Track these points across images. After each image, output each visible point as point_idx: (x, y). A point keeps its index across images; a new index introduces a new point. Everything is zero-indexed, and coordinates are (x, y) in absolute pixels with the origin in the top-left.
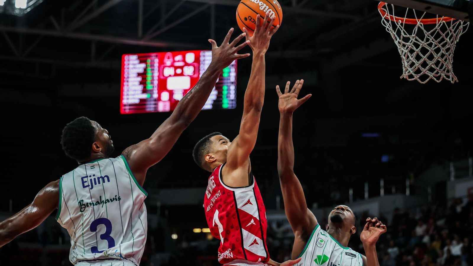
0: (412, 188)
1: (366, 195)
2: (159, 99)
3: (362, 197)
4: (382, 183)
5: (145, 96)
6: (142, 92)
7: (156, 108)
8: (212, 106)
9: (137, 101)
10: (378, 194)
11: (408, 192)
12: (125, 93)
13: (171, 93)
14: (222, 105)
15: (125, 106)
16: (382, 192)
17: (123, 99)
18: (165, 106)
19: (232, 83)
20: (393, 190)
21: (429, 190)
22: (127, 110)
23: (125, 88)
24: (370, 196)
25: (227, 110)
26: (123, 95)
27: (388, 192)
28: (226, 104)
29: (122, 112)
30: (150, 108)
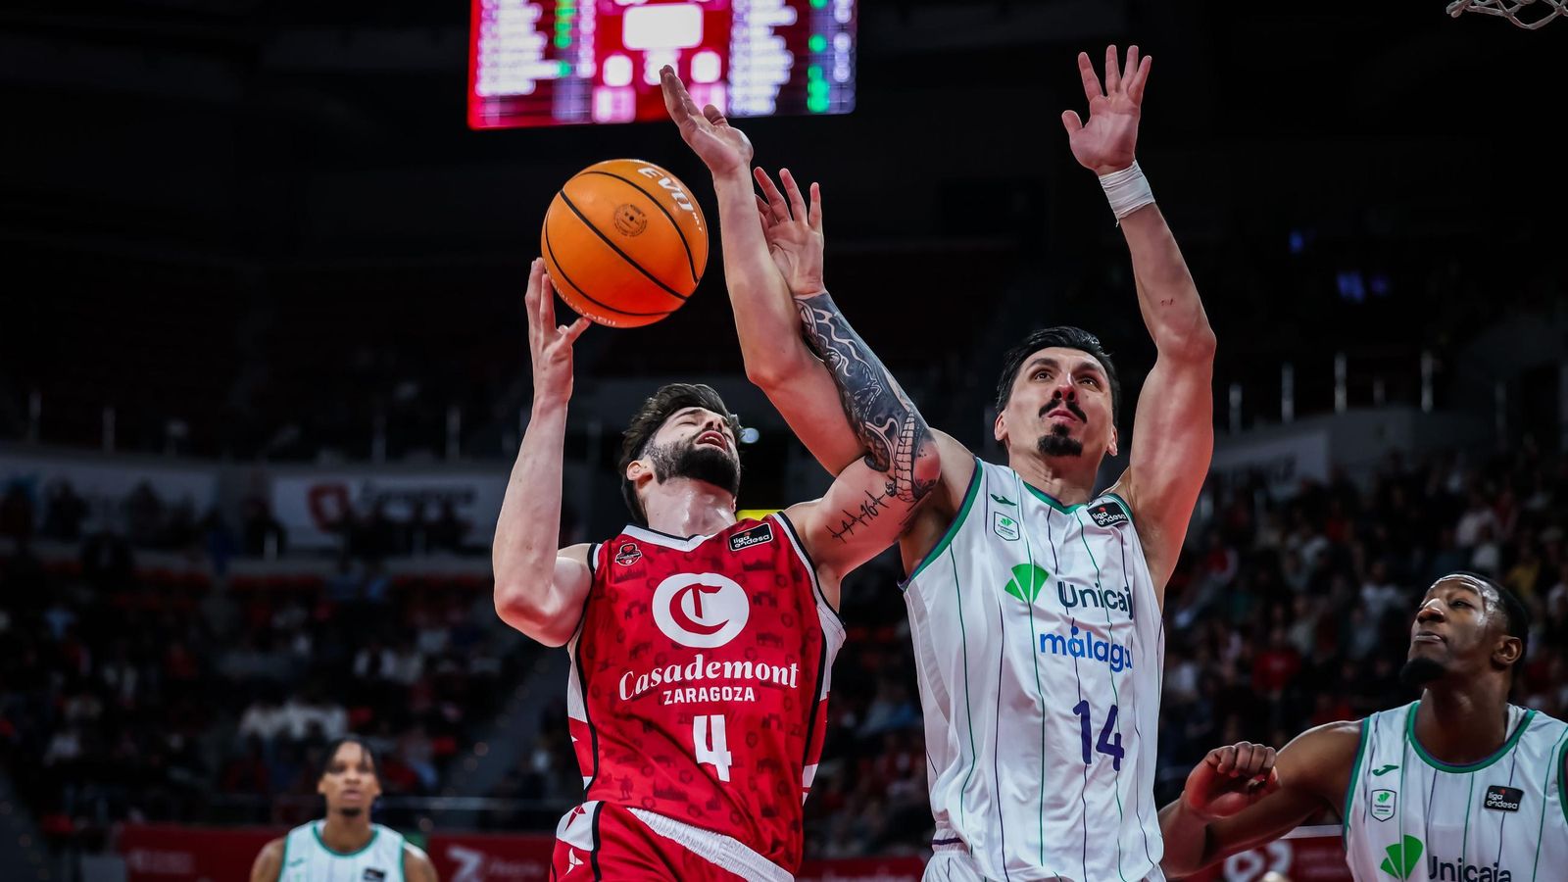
0: (1439, 383)
1: (1287, 407)
2: (597, 81)
3: (1274, 414)
4: (1340, 369)
5: (551, 70)
6: (541, 55)
7: (589, 112)
8: (774, 104)
9: (524, 88)
10: (1329, 403)
11: (1427, 399)
12: (485, 59)
13: (638, 59)
14: (806, 101)
15: (484, 100)
16: (1340, 397)
17: (476, 79)
18: (616, 104)
19: (842, 28)
20: (1378, 392)
21: (1500, 393)
22: (492, 114)
23: (486, 45)
24: (1300, 410)
25: (823, 118)
26: (477, 65)
27: (1359, 398)
28: (820, 99)
29: (474, 124)
30: (568, 110)
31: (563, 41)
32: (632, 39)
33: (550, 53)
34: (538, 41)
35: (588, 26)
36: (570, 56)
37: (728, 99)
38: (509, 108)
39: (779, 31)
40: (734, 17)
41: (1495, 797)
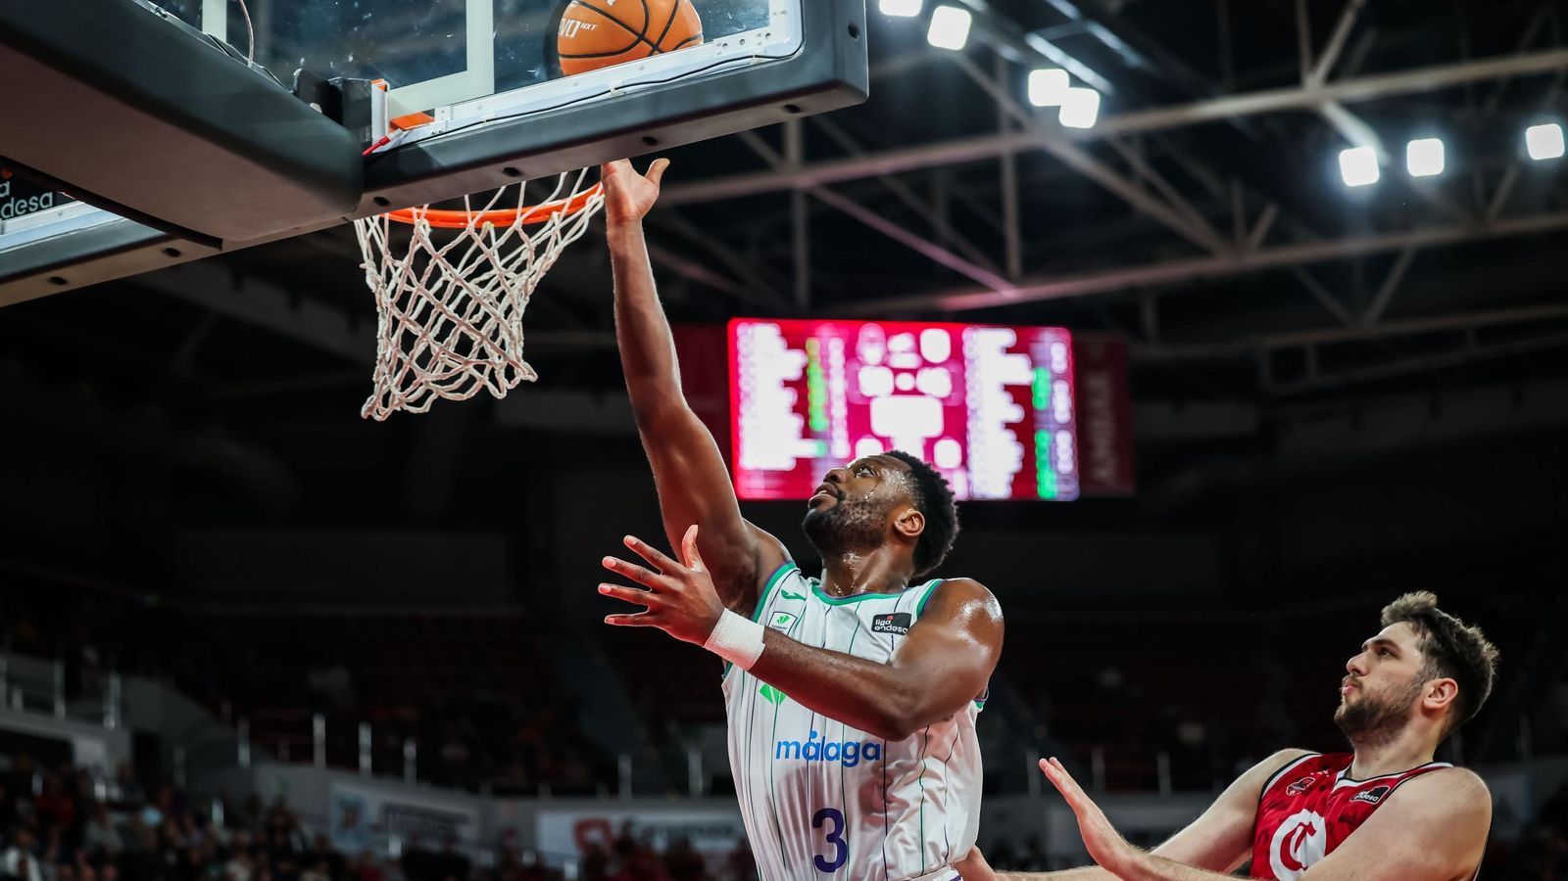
31: (818, 423)
32: (879, 425)
33: (807, 433)
34: (796, 422)
35: (840, 411)
36: (826, 437)
37: (969, 483)
38: (773, 483)
39: (1009, 426)
40: (969, 413)
41: (883, 623)
